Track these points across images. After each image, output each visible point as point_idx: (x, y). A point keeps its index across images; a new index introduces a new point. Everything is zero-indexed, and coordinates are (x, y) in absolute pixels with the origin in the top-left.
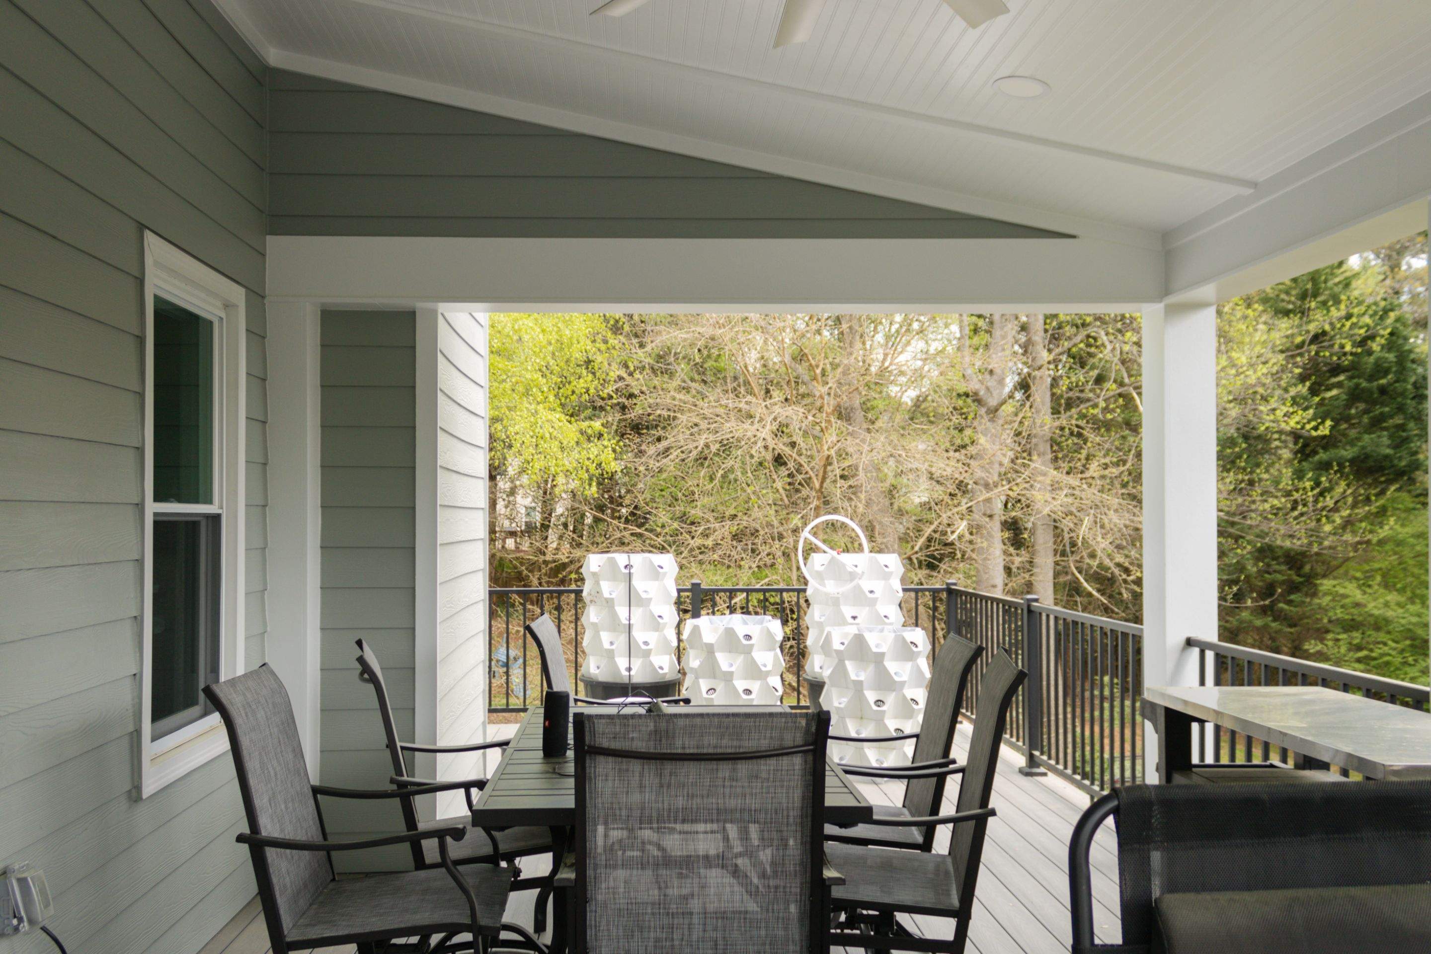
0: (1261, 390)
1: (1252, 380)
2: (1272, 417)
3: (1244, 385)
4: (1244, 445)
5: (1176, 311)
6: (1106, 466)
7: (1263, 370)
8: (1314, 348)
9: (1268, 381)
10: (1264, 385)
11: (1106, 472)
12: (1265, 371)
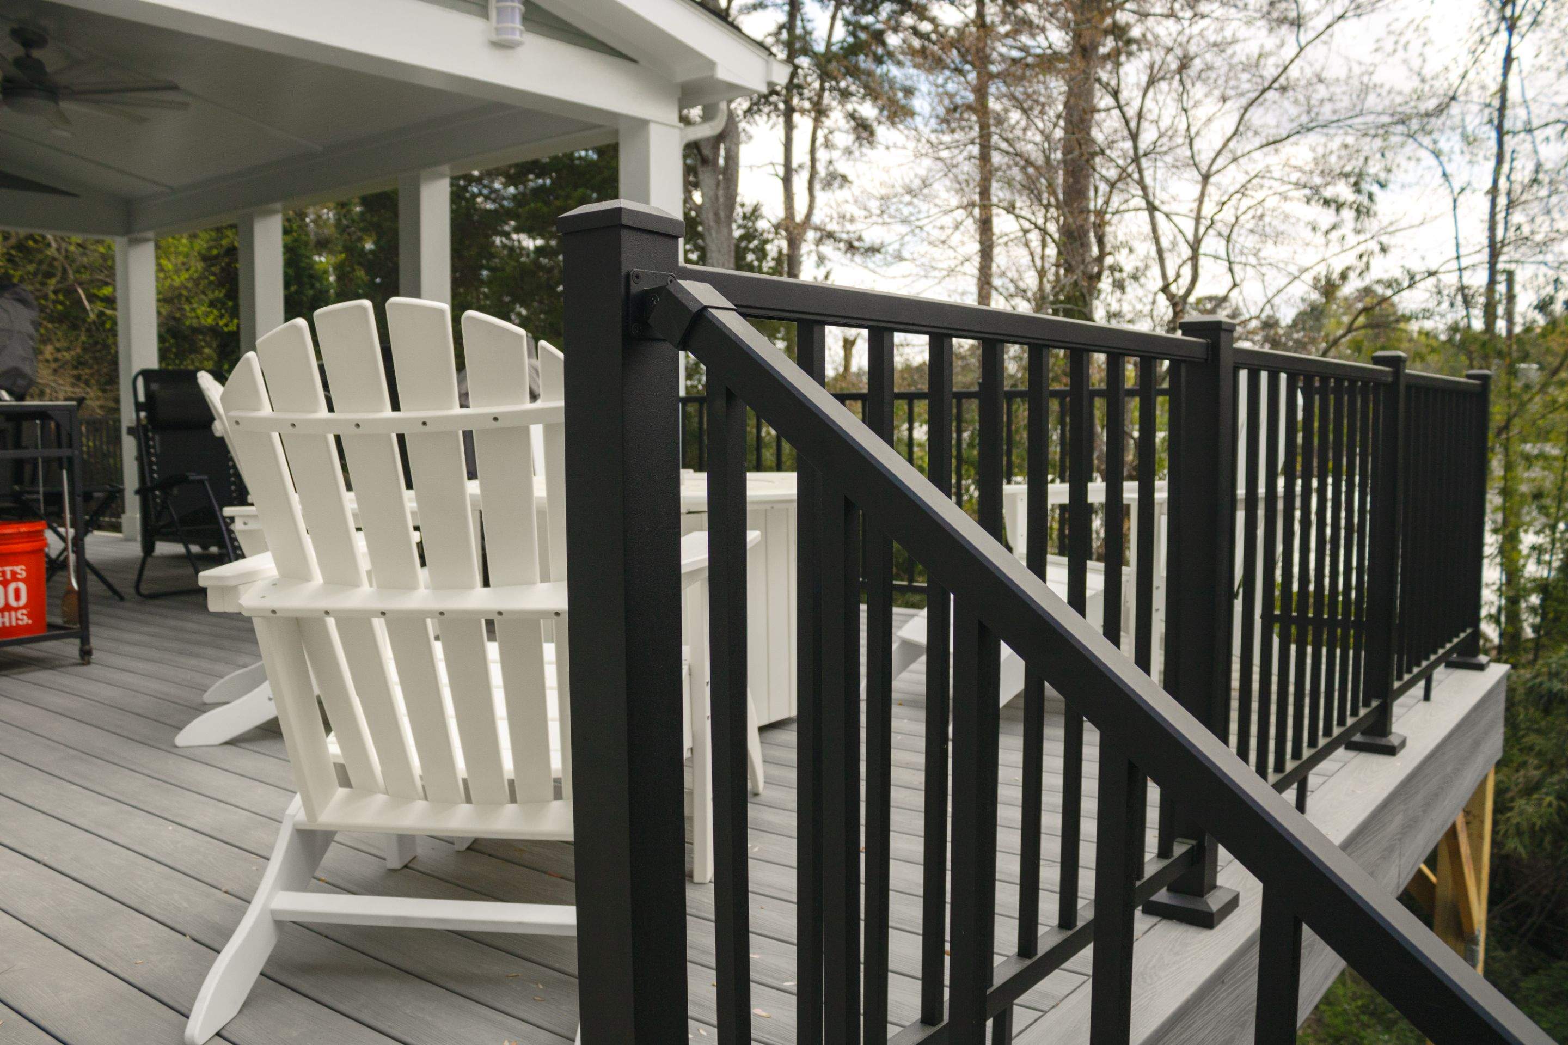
0: (184, 292)
1: (177, 283)
2: (193, 315)
3: (171, 286)
4: (172, 341)
5: (135, 242)
6: (58, 350)
7: (185, 276)
8: (227, 260)
9: (190, 285)
10: (186, 288)
11: (59, 355)
12: (187, 276)
